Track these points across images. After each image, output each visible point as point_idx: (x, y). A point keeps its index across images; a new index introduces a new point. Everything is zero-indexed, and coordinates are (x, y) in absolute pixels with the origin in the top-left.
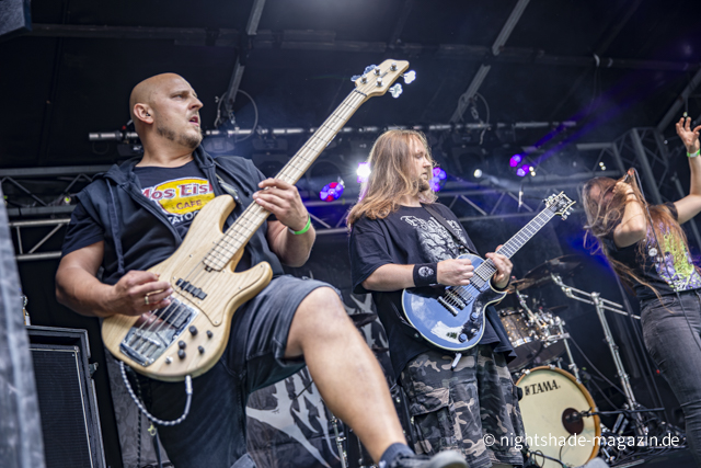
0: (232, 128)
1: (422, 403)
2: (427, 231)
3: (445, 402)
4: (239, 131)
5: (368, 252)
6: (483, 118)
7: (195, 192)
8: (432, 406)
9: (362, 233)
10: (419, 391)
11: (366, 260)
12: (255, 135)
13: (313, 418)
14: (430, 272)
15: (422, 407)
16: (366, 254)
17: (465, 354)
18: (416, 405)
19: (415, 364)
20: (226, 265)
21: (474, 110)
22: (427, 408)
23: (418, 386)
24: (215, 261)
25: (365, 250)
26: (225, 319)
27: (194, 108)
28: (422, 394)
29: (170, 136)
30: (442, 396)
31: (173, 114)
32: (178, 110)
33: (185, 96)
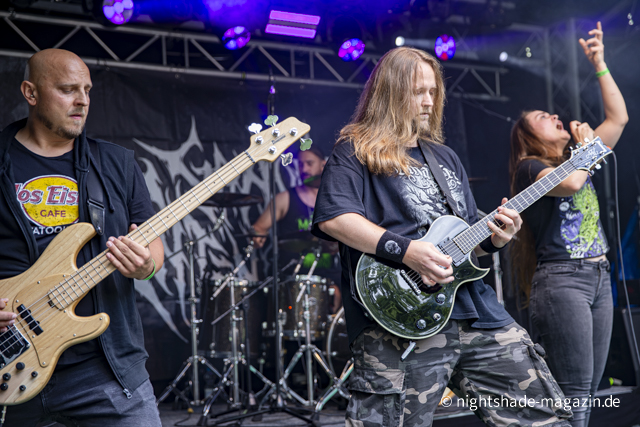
1: (369, 381)
2: (415, 184)
3: (398, 387)
5: (339, 190)
7: (62, 201)
8: (380, 387)
9: (338, 165)
10: (368, 365)
11: (335, 199)
14: (398, 250)
15: (367, 385)
16: (336, 192)
18: (361, 379)
20: (68, 306)
22: (373, 387)
23: (368, 359)
24: (59, 299)
25: (336, 187)
26: (52, 362)
27: (79, 105)
28: (372, 371)
29: (48, 125)
30: (395, 379)
31: (55, 107)
32: (61, 105)
33: (75, 88)
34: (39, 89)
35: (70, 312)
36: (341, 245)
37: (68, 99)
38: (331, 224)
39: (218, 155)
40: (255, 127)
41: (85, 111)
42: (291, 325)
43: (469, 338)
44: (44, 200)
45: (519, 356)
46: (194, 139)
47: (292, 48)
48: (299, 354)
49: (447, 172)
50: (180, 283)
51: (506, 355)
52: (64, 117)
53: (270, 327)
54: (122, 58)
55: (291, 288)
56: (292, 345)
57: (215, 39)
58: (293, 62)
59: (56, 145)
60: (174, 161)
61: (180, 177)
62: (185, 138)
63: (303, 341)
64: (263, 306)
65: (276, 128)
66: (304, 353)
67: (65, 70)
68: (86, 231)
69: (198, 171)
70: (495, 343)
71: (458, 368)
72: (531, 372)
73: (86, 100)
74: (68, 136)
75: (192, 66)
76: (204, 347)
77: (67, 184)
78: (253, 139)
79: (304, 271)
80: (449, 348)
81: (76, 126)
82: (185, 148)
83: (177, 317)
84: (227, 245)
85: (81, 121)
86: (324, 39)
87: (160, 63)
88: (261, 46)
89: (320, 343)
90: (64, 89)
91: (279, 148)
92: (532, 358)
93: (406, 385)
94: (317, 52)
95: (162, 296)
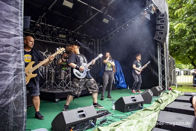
0: (41, 22)
3: (78, 86)
4: (42, 23)
6: (79, 32)
8: (75, 86)
12: (44, 25)
13: (42, 70)
17: (82, 79)
19: (75, 79)
21: (78, 30)
24: (30, 72)
26: (29, 80)
27: (32, 44)
28: (74, 84)
29: (28, 46)
30: (77, 85)
31: (29, 44)
32: (30, 44)
33: (32, 41)
34: (27, 41)
35: (31, 74)
36: (71, 67)
37: (31, 43)
38: (70, 64)
39: (50, 53)
40: (58, 49)
41: (33, 45)
42: (61, 77)
43: (87, 80)
44: (27, 58)
45: (93, 82)
46: (47, 51)
47: (62, 39)
48: (61, 82)
49: (84, 57)
50: (44, 71)
51: (91, 82)
52: (30, 45)
53: (57, 77)
54: (38, 39)
55: (61, 72)
56: (61, 80)
57: (51, 37)
58: (62, 41)
59: (29, 49)
60: (44, 54)
61: (45, 56)
62: (46, 51)
63: (62, 79)
64: (57, 75)
65: (60, 49)
66: (62, 81)
67: (31, 39)
68: (33, 62)
69: (47, 55)
70: (90, 80)
71: (85, 84)
72: (94, 84)
73: (33, 43)
74: (31, 48)
75: (47, 41)
76: (48, 80)
77: (30, 56)
78: (57, 51)
79: (63, 70)
80: (84, 81)
81: (32, 47)
82: (46, 52)
83: (43, 76)
84: (51, 66)
85: (33, 46)
86: (66, 38)
87: (43, 40)
88: (57, 38)
89: (64, 80)
90: (30, 41)
91: (61, 52)
92: (94, 82)
93: (79, 86)
94: (65, 40)
95: (41, 72)
